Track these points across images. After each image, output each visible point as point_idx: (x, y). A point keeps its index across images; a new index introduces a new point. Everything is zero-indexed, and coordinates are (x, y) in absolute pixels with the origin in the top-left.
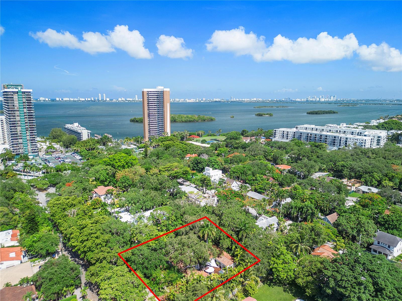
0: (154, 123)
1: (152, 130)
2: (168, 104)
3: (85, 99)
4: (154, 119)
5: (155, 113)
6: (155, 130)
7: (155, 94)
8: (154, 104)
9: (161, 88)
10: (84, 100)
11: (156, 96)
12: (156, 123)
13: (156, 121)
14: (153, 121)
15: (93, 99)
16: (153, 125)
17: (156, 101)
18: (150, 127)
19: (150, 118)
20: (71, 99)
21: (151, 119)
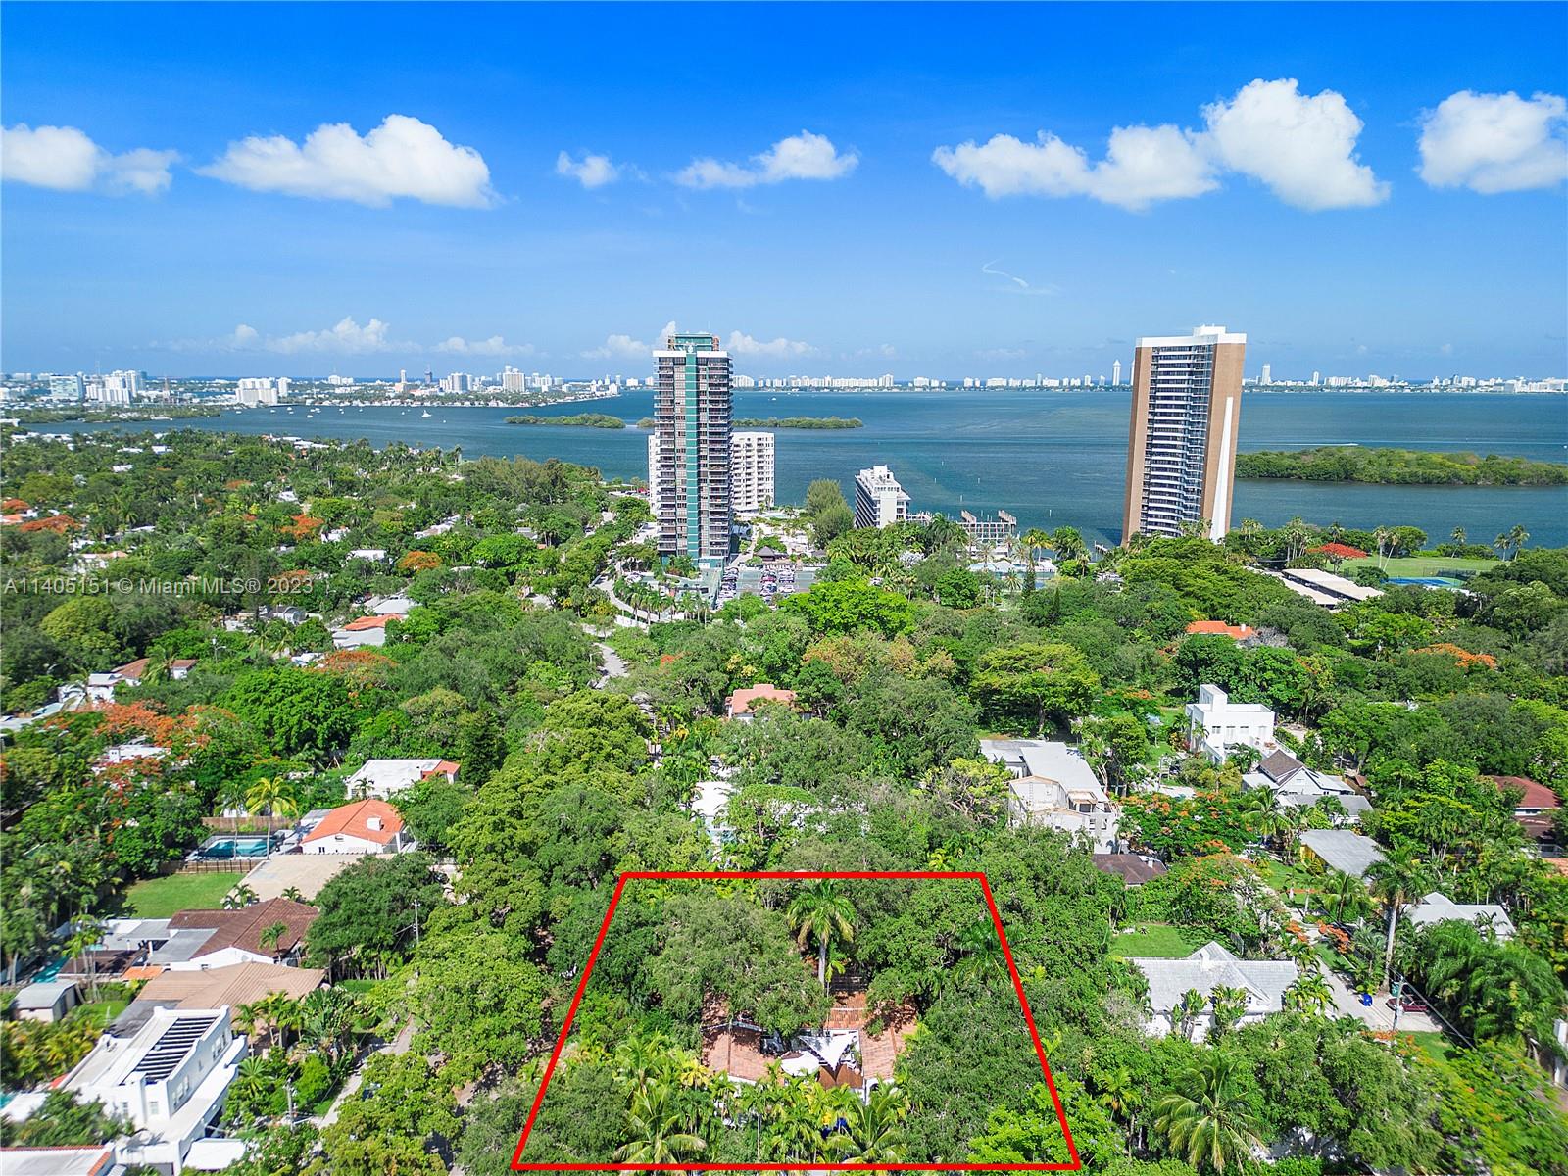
0: (1169, 478)
1: (1157, 508)
2: (1230, 401)
3: (1061, 383)
4: (1169, 462)
5: (1175, 438)
6: (1168, 509)
7: (1185, 357)
8: (1177, 398)
9: (1208, 333)
10: (1056, 383)
11: (1189, 365)
12: (1176, 479)
13: (1176, 471)
14: (1165, 470)
15: (1088, 382)
16: (1164, 485)
17: (1185, 386)
18: (1151, 496)
19: (1154, 457)
20: (1011, 380)
21: (1156, 461)
